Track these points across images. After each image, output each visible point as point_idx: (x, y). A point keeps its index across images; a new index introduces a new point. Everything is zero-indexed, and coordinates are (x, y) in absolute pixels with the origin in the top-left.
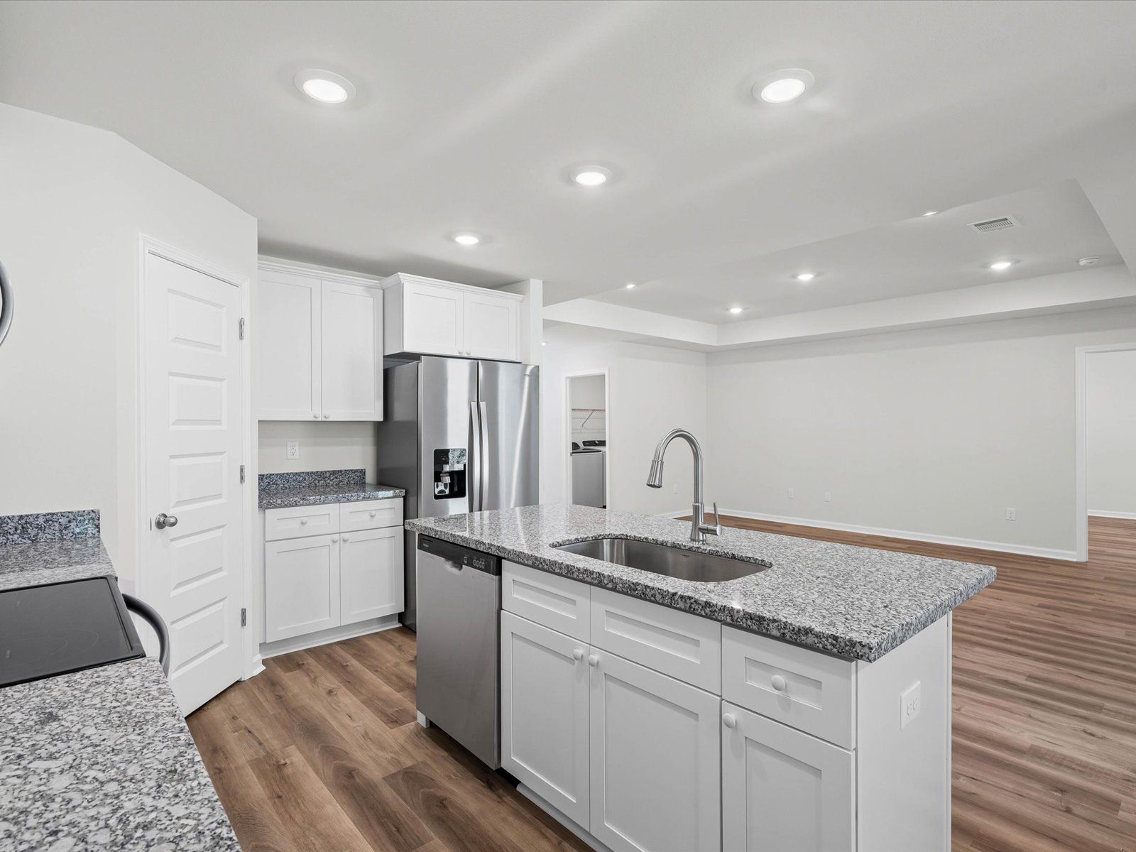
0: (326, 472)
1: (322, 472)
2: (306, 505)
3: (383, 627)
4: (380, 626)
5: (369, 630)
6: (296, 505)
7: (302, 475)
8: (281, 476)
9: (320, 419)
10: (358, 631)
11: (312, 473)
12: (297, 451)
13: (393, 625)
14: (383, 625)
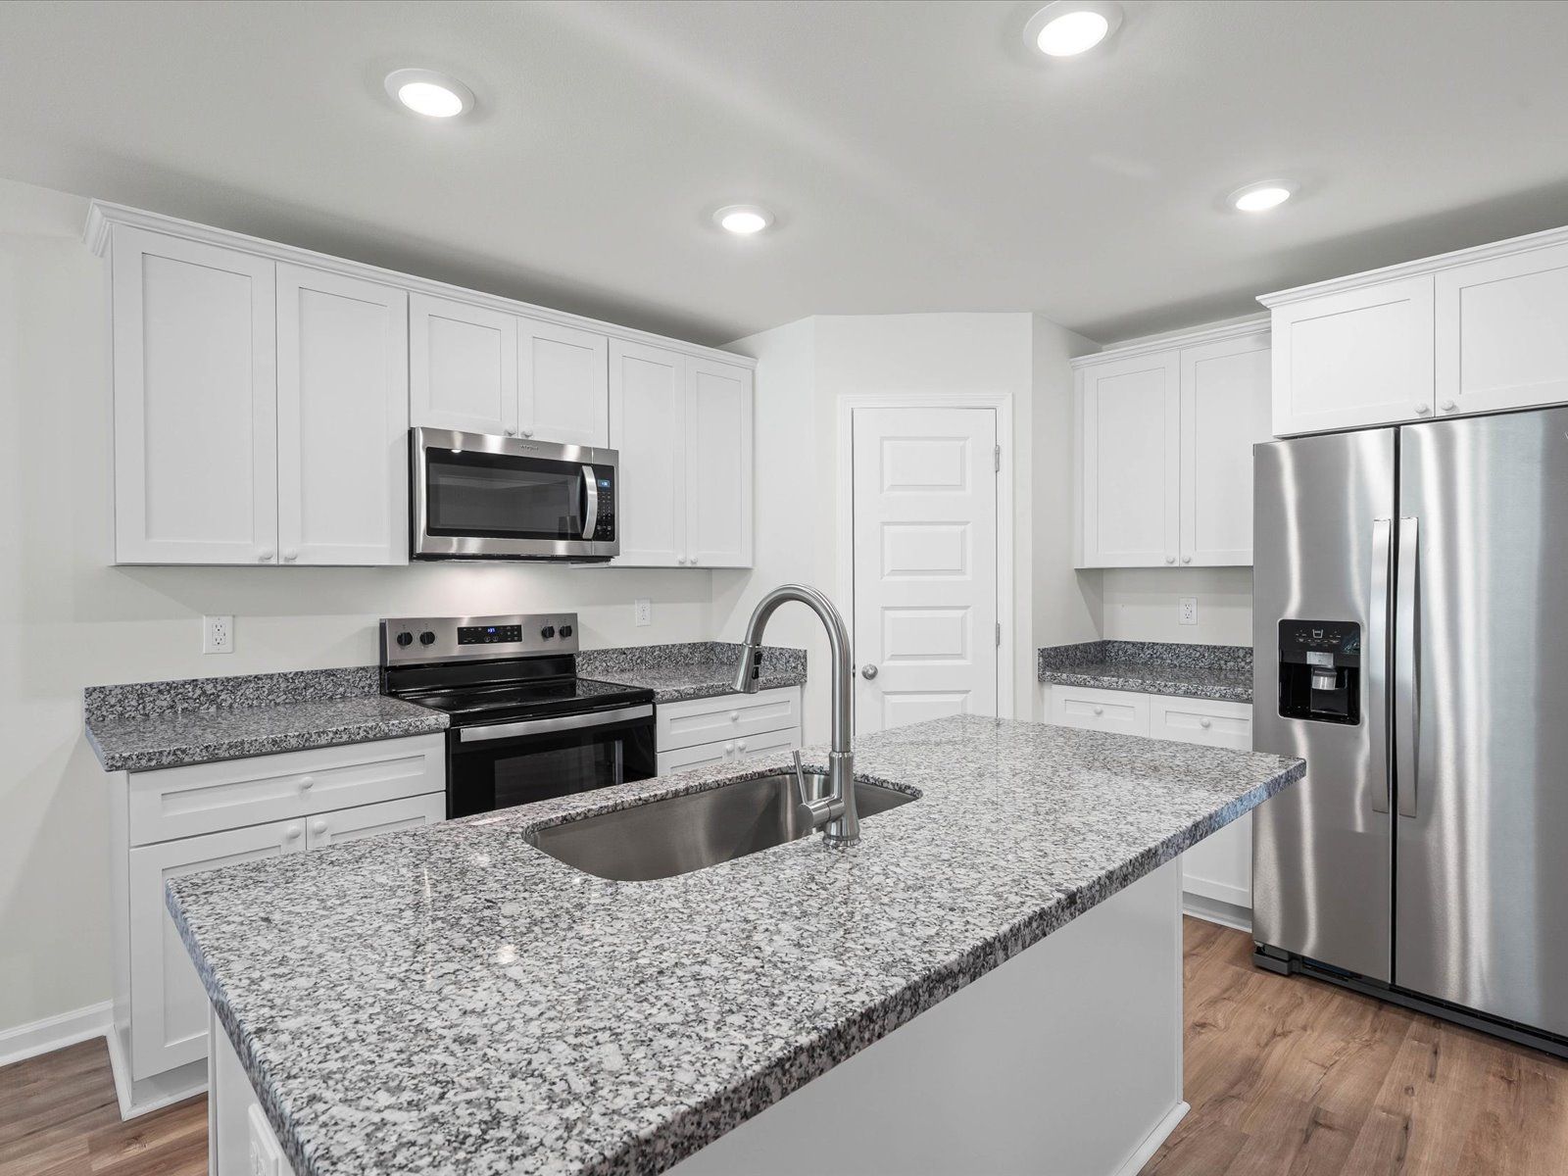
0: (1238, 649)
1: (1231, 648)
2: (1098, 687)
3: (1238, 924)
4: (1233, 918)
5: (1210, 915)
6: (1085, 685)
7: (1198, 649)
8: (1169, 647)
9: (1176, 565)
10: (1195, 908)
11: (1215, 647)
12: (1194, 612)
13: (1243, 925)
14: (1239, 920)
